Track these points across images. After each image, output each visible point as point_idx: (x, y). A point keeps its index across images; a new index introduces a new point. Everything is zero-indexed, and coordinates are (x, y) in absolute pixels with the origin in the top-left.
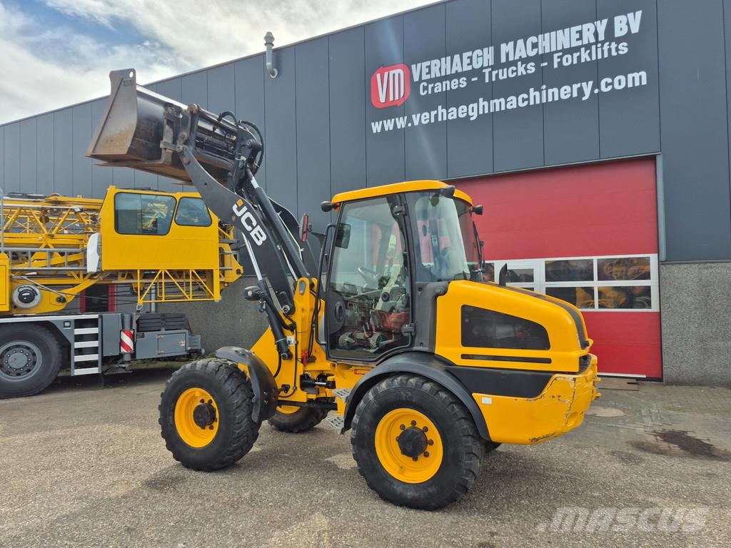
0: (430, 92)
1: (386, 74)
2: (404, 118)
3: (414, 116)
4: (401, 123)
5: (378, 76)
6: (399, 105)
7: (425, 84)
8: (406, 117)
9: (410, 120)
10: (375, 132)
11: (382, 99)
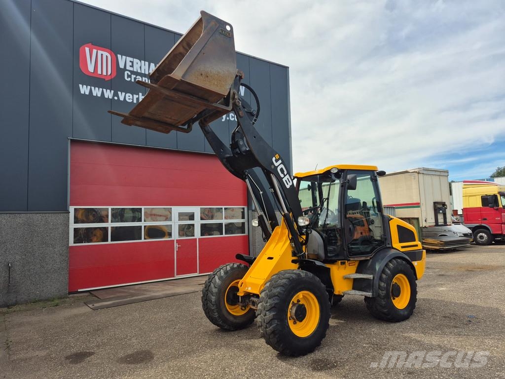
0: (133, 80)
1: (95, 51)
2: (111, 91)
3: (119, 93)
4: (109, 94)
5: (87, 50)
6: (106, 80)
7: (129, 74)
8: (112, 91)
9: (116, 94)
10: (82, 92)
11: (91, 68)
